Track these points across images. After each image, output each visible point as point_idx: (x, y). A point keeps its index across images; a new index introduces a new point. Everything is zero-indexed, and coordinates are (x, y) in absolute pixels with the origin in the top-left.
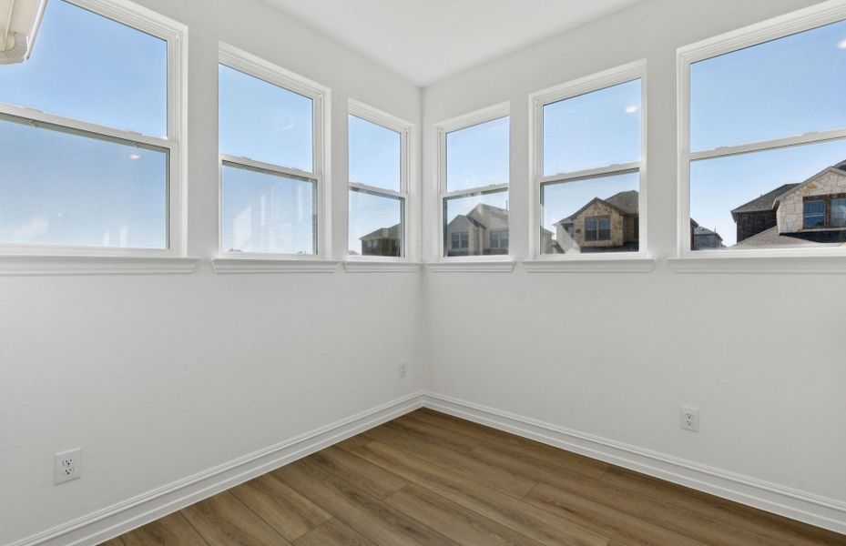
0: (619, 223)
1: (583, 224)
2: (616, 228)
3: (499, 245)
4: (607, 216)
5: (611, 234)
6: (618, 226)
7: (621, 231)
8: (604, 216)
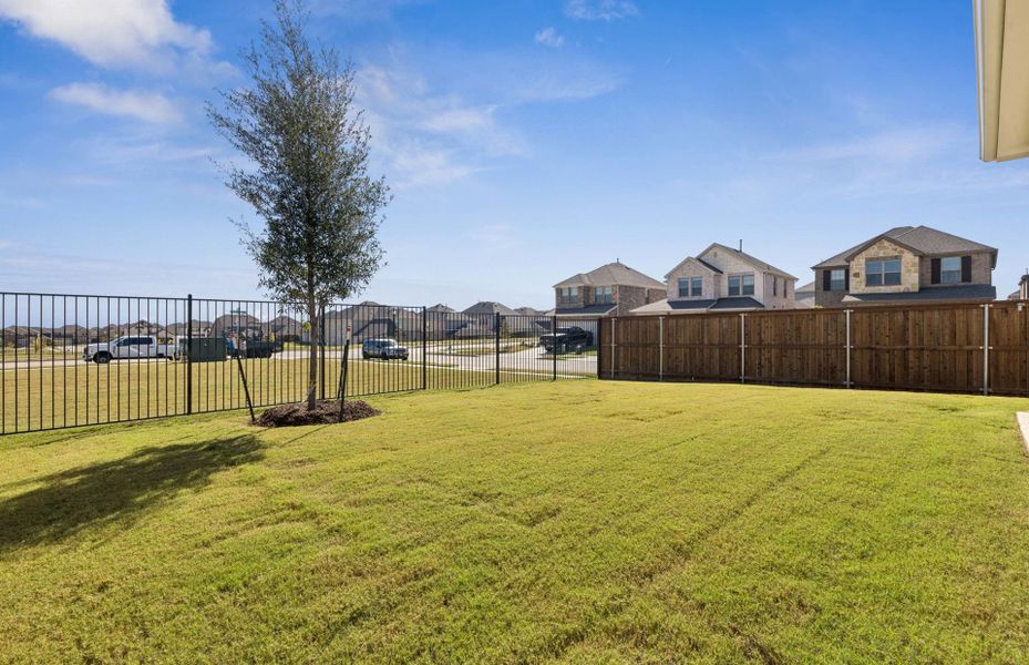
0: (913, 265)
1: (864, 266)
2: (909, 271)
3: (741, 292)
4: (896, 257)
5: (902, 278)
6: (913, 269)
7: (917, 275)
8: (892, 258)
